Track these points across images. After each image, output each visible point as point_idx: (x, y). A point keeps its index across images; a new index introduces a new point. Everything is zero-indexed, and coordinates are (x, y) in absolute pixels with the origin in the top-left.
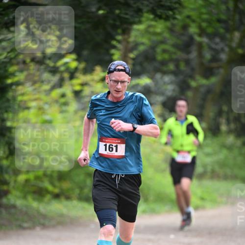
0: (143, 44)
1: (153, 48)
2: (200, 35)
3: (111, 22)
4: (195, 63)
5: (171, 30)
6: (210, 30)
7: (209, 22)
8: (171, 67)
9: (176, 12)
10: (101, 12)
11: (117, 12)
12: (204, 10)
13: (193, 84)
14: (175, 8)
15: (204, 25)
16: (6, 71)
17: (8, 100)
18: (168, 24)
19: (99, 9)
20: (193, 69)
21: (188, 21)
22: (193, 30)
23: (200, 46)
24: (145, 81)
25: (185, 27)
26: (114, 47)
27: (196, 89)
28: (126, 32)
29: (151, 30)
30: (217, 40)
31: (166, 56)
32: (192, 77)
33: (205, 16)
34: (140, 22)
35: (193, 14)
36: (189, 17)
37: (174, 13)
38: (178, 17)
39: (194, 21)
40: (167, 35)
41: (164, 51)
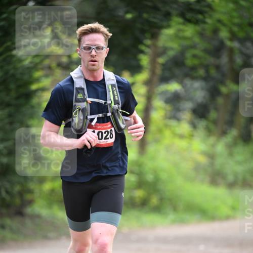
0: (172, 49)
1: (182, 53)
2: (231, 40)
3: (139, 26)
4: (226, 68)
5: (201, 35)
6: (241, 35)
7: (240, 26)
8: (201, 72)
9: (206, 15)
10: (129, 16)
11: (145, 16)
12: (235, 14)
13: (224, 90)
14: (206, 12)
15: (235, 29)
16: (31, 76)
17: (33, 107)
18: (198, 28)
19: (127, 12)
20: (223, 75)
21: (219, 25)
22: (224, 34)
23: (231, 51)
24: (174, 87)
25: (216, 31)
26: (142, 52)
27: (227, 96)
28: (154, 36)
29: (181, 34)
30: (249, 44)
31: (196, 62)
32: (222, 83)
33: (236, 21)
34: (168, 26)
35: (224, 18)
36: (219, 21)
37: (205, 17)
38: (209, 21)
39: (224, 25)
40: (197, 40)
41: (195, 56)
